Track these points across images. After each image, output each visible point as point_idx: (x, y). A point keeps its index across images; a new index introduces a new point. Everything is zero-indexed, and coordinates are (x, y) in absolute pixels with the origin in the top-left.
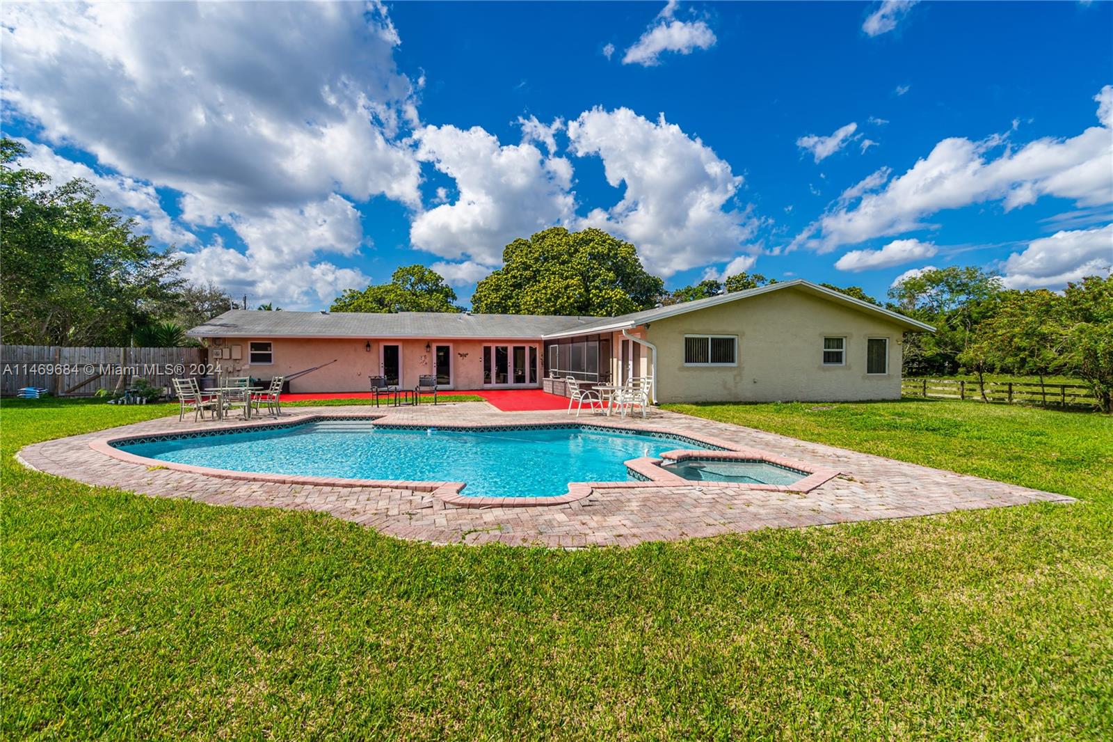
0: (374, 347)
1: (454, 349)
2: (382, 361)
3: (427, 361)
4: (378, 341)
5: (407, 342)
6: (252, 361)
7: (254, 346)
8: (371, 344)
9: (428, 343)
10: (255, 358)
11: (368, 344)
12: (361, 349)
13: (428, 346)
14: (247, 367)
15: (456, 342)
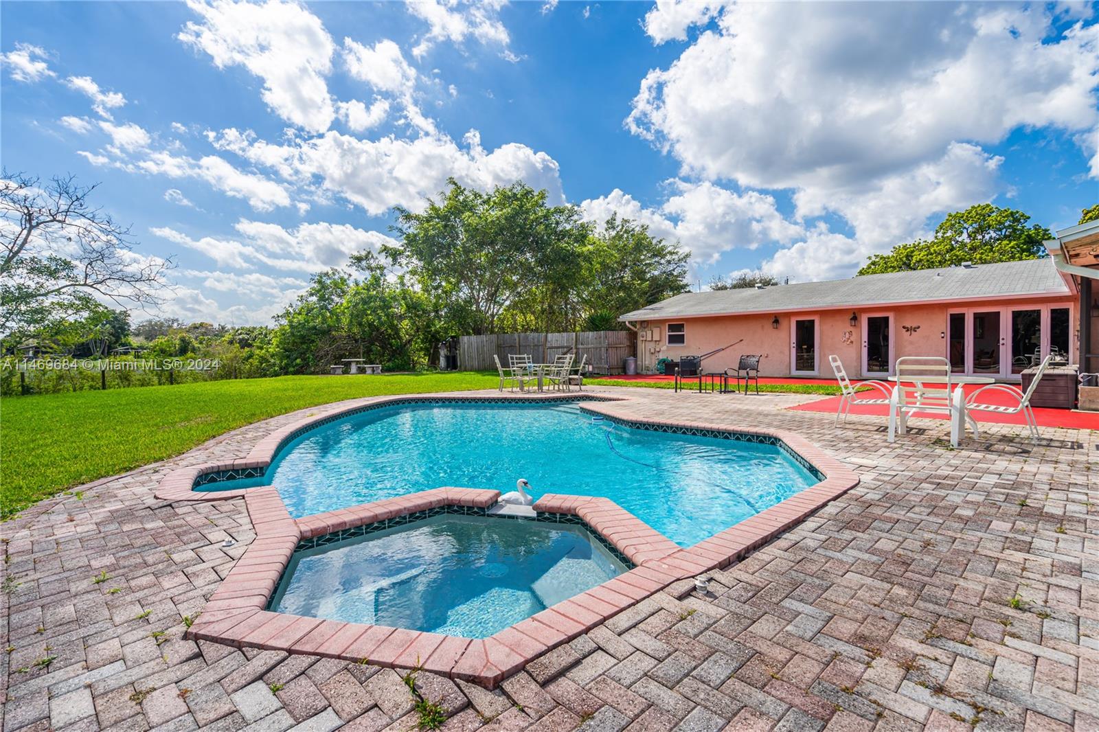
0: (784, 323)
1: (895, 319)
2: (794, 339)
3: (852, 339)
4: (788, 315)
5: (826, 314)
6: (669, 342)
7: (672, 328)
8: (781, 320)
9: (854, 315)
10: (673, 340)
11: (776, 319)
12: (768, 325)
13: (855, 318)
14: (664, 348)
15: (899, 309)
